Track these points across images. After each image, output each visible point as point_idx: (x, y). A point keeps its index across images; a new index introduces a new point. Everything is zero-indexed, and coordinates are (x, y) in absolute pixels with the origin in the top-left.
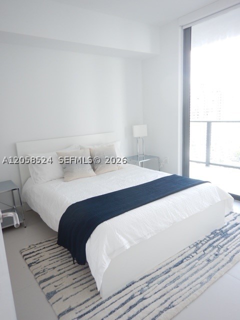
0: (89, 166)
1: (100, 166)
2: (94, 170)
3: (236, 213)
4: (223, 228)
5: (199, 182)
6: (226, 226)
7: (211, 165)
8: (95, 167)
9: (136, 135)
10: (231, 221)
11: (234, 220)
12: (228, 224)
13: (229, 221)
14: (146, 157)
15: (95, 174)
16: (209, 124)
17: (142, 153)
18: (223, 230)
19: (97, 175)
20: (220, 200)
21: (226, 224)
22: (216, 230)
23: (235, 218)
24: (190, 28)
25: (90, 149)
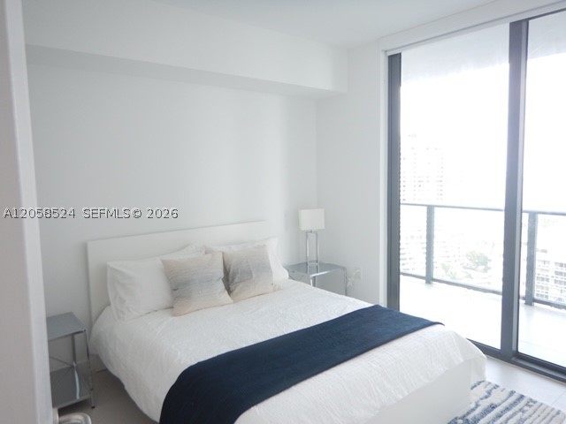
0: (221, 285)
1: (241, 285)
2: (229, 291)
3: (490, 383)
4: (468, 413)
5: (423, 324)
6: (473, 410)
7: (434, 283)
8: (232, 287)
9: (305, 226)
10: (482, 399)
11: (486, 397)
12: (477, 406)
13: (477, 398)
14: (322, 266)
15: (231, 301)
16: (430, 210)
17: (315, 259)
18: (470, 417)
19: (235, 302)
20: (462, 360)
21: (473, 406)
22: (456, 418)
23: (489, 393)
24: (399, 55)
25: (223, 253)
